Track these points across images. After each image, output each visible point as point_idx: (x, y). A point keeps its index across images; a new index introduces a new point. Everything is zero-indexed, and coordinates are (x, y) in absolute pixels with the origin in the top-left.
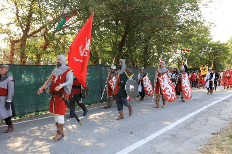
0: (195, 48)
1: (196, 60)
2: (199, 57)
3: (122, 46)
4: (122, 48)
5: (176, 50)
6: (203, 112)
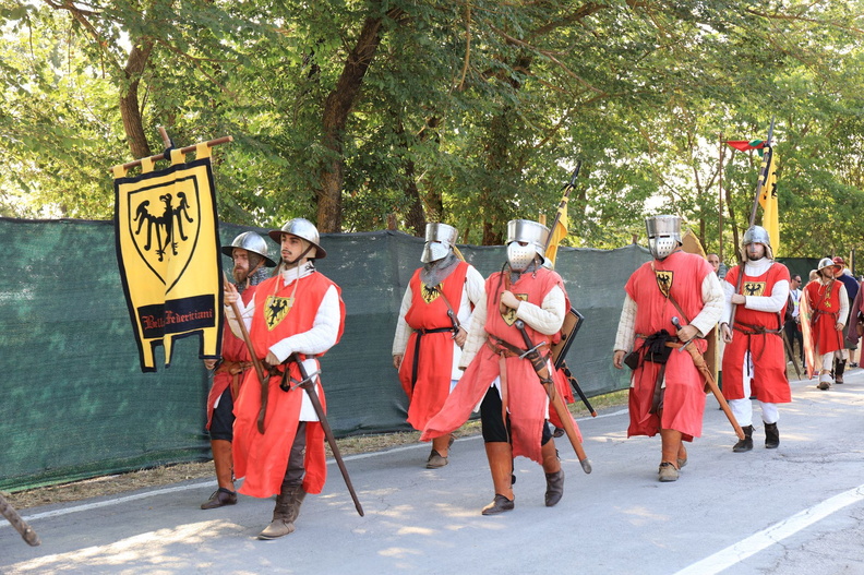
0: (804, 131)
1: (814, 205)
2: (833, 190)
3: (346, 107)
4: (344, 119)
5: (692, 143)
6: (828, 533)
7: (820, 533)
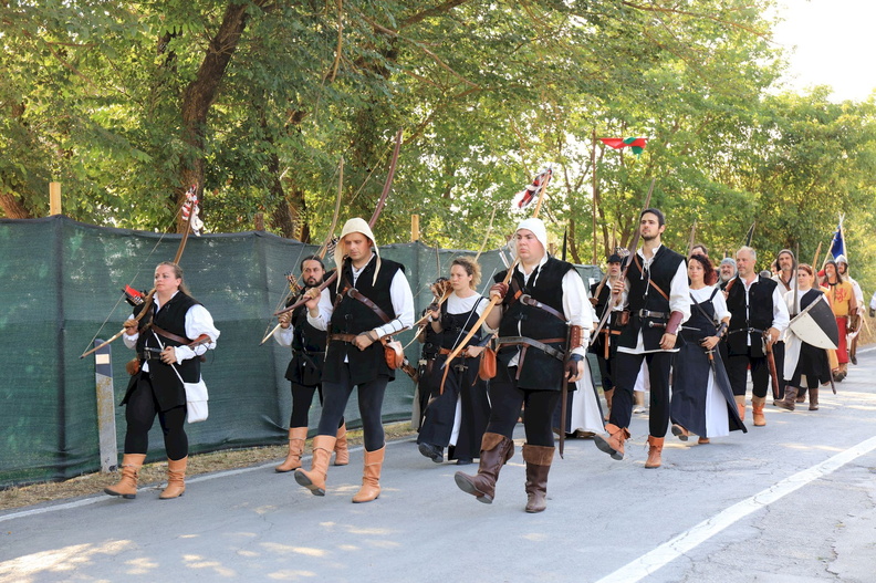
1: (685, 204)
2: (704, 190)
3: (208, 98)
4: (205, 112)
5: (561, 140)
6: (731, 543)
7: (724, 544)
